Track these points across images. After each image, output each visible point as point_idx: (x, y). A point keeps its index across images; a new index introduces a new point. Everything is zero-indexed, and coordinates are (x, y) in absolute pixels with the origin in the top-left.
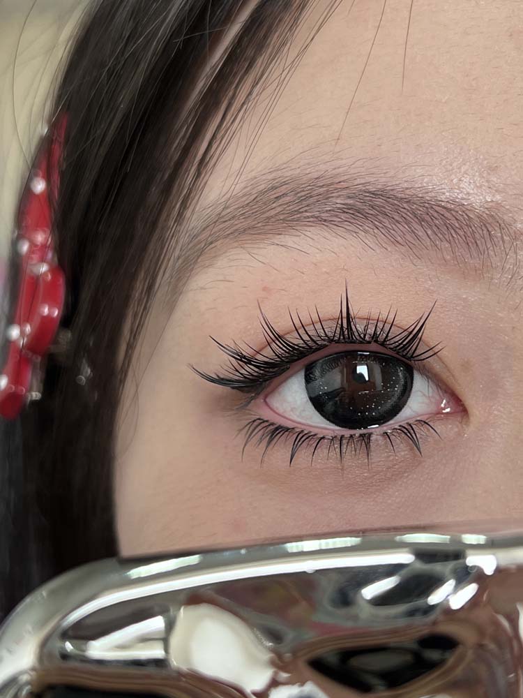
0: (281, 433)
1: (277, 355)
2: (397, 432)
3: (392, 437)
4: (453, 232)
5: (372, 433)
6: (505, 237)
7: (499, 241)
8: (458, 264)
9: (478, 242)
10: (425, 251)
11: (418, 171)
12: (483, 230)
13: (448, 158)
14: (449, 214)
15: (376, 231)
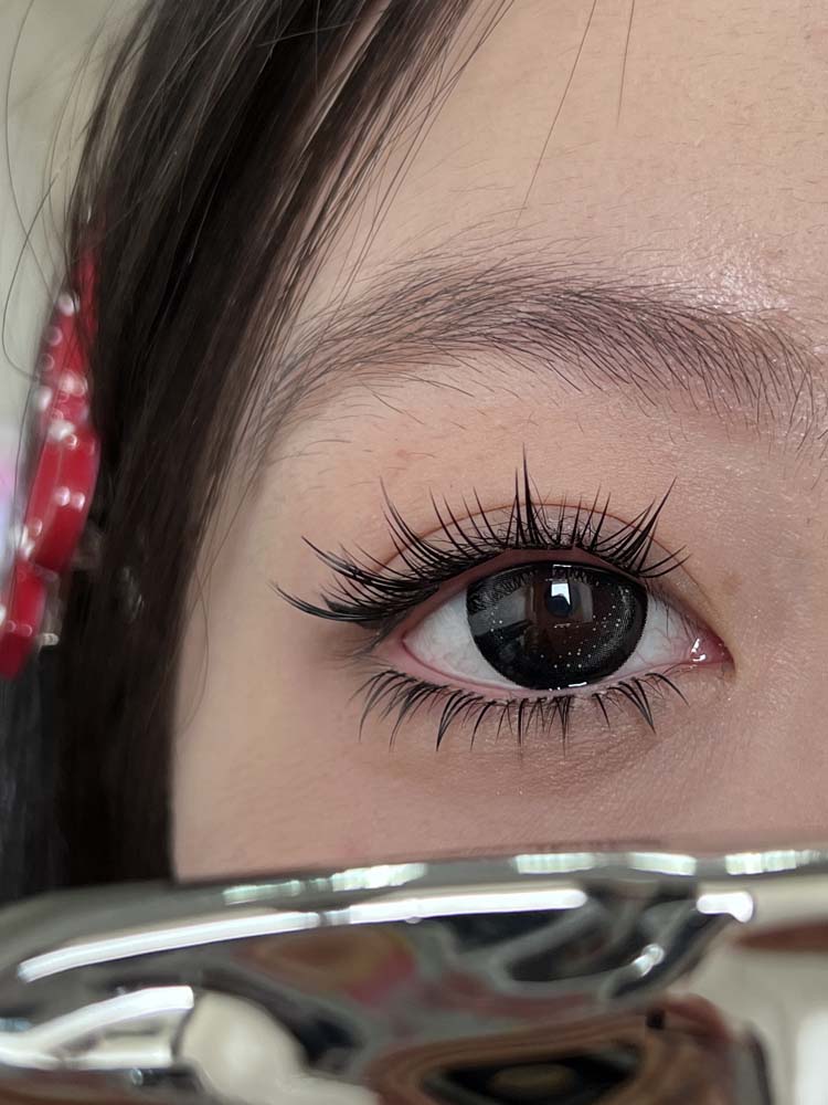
0: (424, 696)
1: (413, 570)
2: (615, 694)
3: (607, 703)
4: (708, 359)
5: (573, 696)
6: (794, 369)
7: (784, 376)
8: (718, 413)
9: (750, 376)
10: (663, 392)
11: (652, 259)
12: (756, 357)
13: (701, 237)
14: (702, 331)
15: (583, 358)
